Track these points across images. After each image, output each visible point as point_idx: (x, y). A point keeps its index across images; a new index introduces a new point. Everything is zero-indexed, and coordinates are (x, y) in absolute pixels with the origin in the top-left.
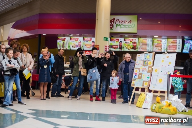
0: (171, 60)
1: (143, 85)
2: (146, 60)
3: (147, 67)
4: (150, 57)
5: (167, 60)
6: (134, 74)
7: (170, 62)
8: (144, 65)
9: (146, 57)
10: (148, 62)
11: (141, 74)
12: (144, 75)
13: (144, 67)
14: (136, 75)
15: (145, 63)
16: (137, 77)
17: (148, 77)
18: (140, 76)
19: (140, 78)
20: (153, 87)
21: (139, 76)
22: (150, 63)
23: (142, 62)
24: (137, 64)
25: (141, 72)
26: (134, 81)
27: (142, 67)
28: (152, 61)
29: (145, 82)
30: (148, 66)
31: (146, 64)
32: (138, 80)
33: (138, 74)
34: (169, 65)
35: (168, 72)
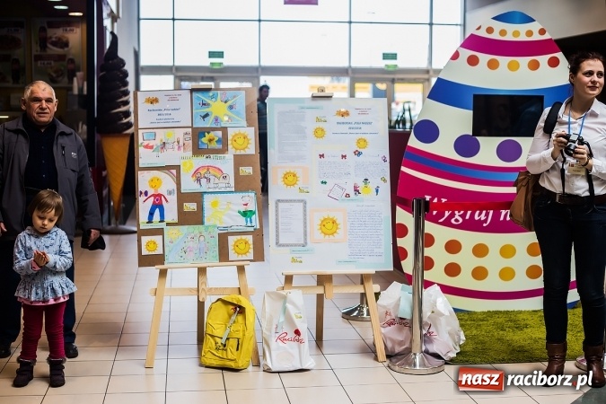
0: (365, 128)
2: (208, 123)
3: (226, 163)
4: (231, 107)
5: (345, 128)
6: (141, 199)
7: (364, 136)
8: (198, 151)
9: (206, 110)
11: (197, 197)
12: (215, 204)
13: (202, 161)
14: (158, 205)
15: (204, 140)
17: (245, 214)
18: (190, 207)
19: (191, 218)
20: (294, 260)
21: (180, 207)
22: (240, 141)
23: (180, 134)
24: (152, 143)
25: (190, 186)
26: (158, 239)
27: (190, 164)
28: (252, 133)
29: (232, 240)
30: (229, 157)
31: (214, 145)
32: (185, 229)
33: (173, 199)
34: (358, 153)
35: (361, 185)
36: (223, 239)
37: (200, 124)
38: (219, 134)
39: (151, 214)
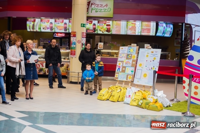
0: (156, 55)
1: (127, 79)
2: (130, 53)
3: (131, 61)
4: (134, 50)
5: (152, 55)
6: (117, 67)
7: (155, 57)
8: (127, 58)
9: (130, 51)
10: (132, 55)
11: (125, 67)
12: (127, 69)
13: (127, 60)
14: (119, 68)
15: (128, 56)
16: (121, 70)
17: (132, 71)
18: (124, 69)
19: (124, 71)
20: (138, 81)
21: (122, 69)
22: (134, 57)
23: (125, 55)
24: (121, 57)
25: (124, 65)
26: (118, 74)
27: (125, 60)
28: (136, 55)
29: (129, 76)
30: (132, 60)
31: (130, 58)
32: (122, 73)
33: (121, 67)
34: (153, 61)
35: (153, 67)
36: (127, 76)
37: (128, 53)
38: (131, 55)
39: (118, 70)
